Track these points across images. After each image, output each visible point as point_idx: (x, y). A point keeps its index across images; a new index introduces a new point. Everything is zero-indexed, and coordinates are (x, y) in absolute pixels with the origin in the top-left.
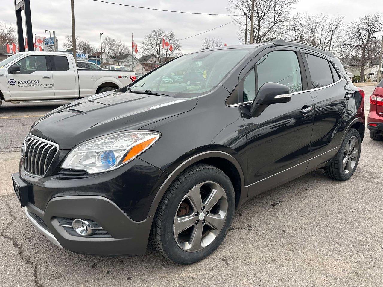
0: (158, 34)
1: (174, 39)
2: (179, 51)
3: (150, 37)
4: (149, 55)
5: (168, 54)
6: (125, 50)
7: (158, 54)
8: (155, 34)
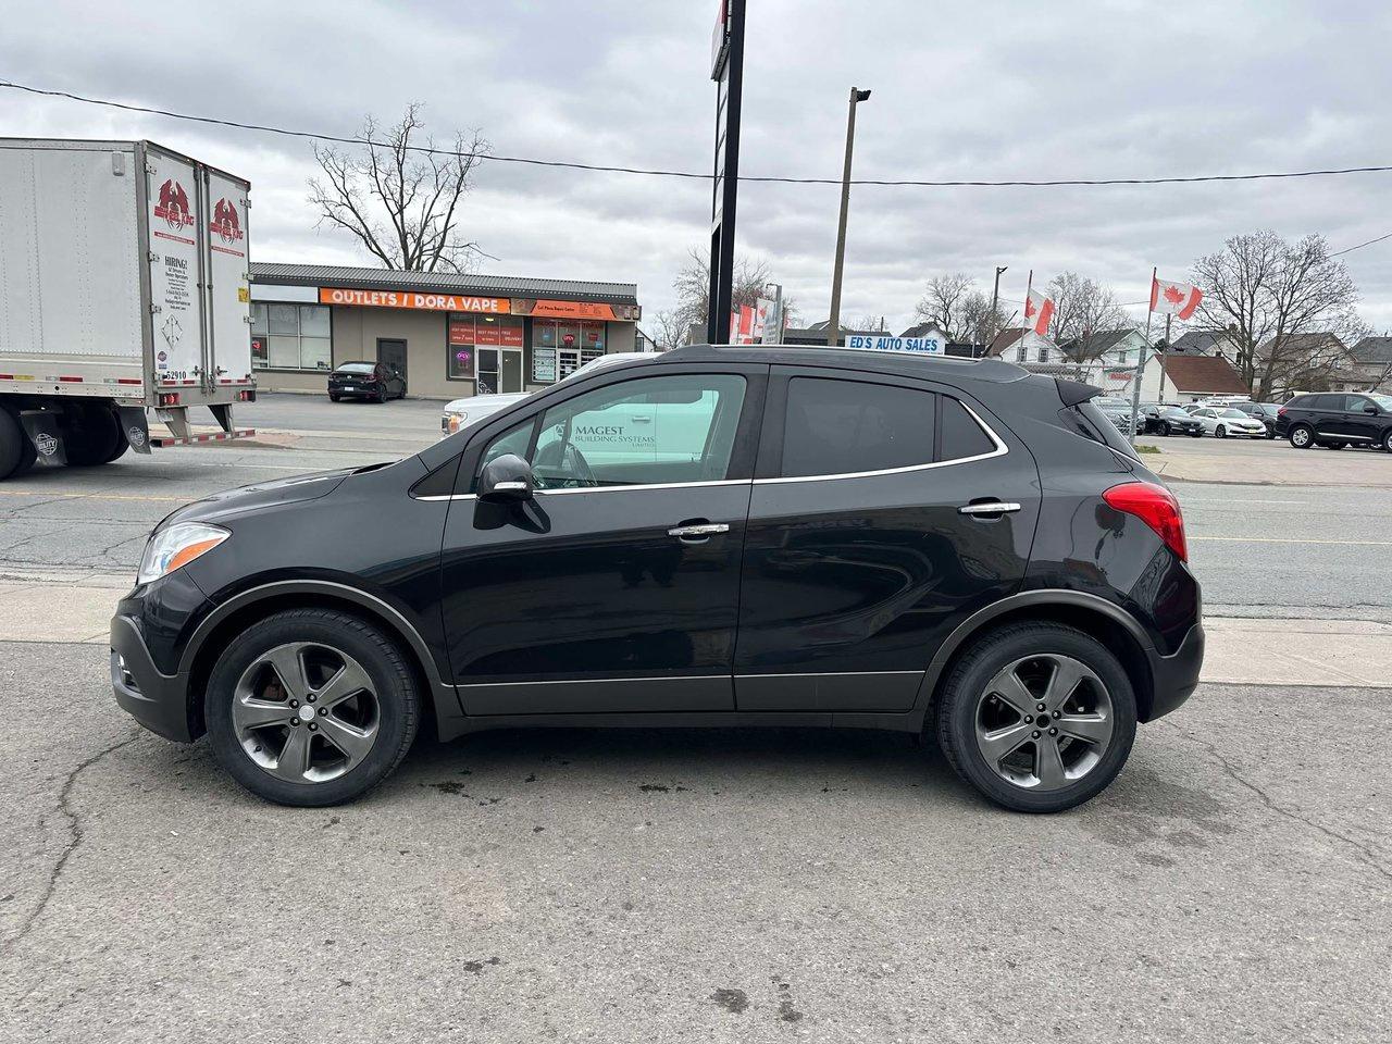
0: (1251, 248)
1: (1326, 265)
2: (1344, 310)
3: (1216, 263)
4: (1202, 330)
5: (1289, 324)
6: (1111, 317)
7: (1243, 325)
8: (1239, 250)
